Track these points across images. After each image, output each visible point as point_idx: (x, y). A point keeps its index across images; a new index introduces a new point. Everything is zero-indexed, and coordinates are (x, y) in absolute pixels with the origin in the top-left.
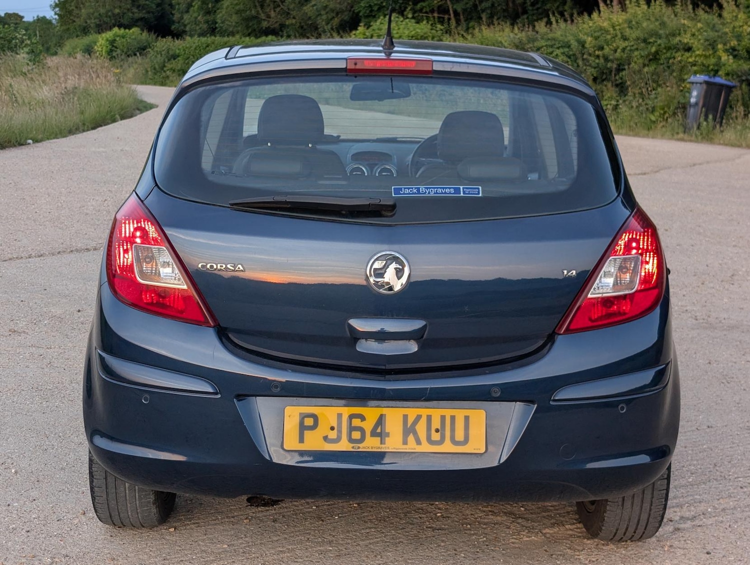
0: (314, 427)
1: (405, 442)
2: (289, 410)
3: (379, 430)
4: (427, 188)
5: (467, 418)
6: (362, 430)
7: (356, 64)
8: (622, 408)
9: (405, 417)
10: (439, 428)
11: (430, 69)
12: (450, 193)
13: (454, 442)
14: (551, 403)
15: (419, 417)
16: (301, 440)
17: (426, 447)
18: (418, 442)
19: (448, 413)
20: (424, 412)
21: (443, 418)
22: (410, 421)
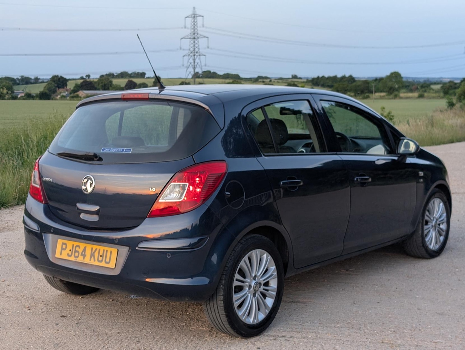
0: (65, 249)
1: (90, 260)
2: (59, 240)
3: (83, 253)
4: (113, 149)
5: (111, 252)
6: (78, 252)
7: (124, 96)
8: (169, 256)
9: (92, 248)
10: (102, 255)
11: (148, 97)
12: (120, 151)
13: (106, 262)
14: (137, 248)
15: (96, 249)
16: (61, 254)
17: (96, 263)
18: (95, 261)
19: (106, 248)
20: (98, 247)
21: (104, 251)
22: (94, 250)
